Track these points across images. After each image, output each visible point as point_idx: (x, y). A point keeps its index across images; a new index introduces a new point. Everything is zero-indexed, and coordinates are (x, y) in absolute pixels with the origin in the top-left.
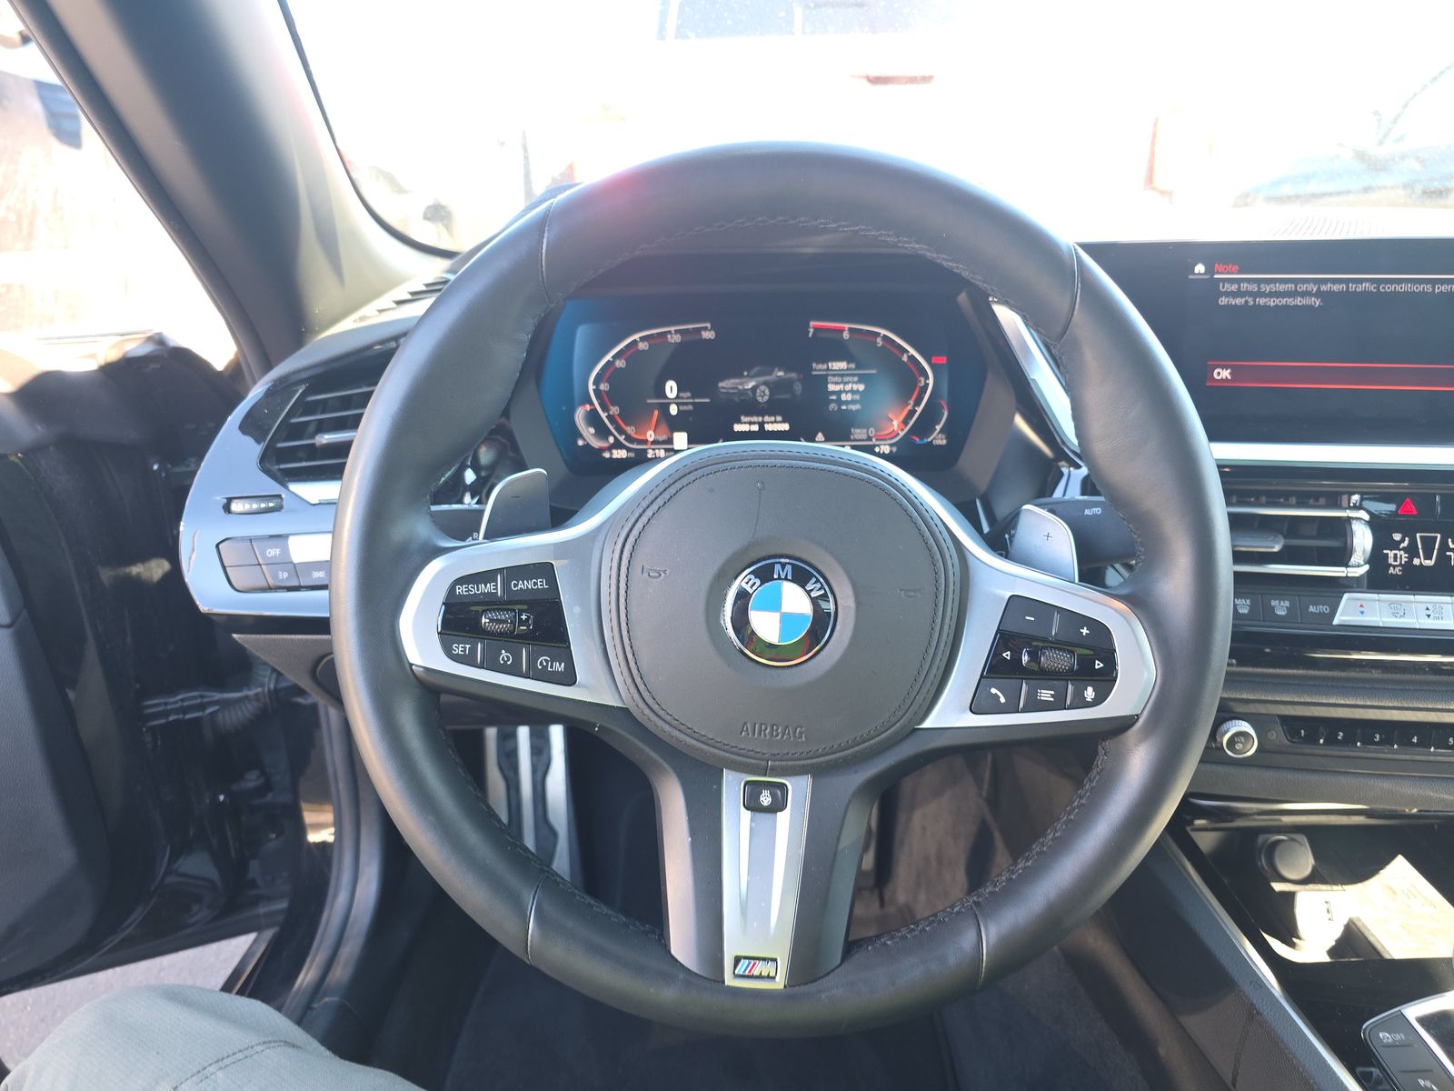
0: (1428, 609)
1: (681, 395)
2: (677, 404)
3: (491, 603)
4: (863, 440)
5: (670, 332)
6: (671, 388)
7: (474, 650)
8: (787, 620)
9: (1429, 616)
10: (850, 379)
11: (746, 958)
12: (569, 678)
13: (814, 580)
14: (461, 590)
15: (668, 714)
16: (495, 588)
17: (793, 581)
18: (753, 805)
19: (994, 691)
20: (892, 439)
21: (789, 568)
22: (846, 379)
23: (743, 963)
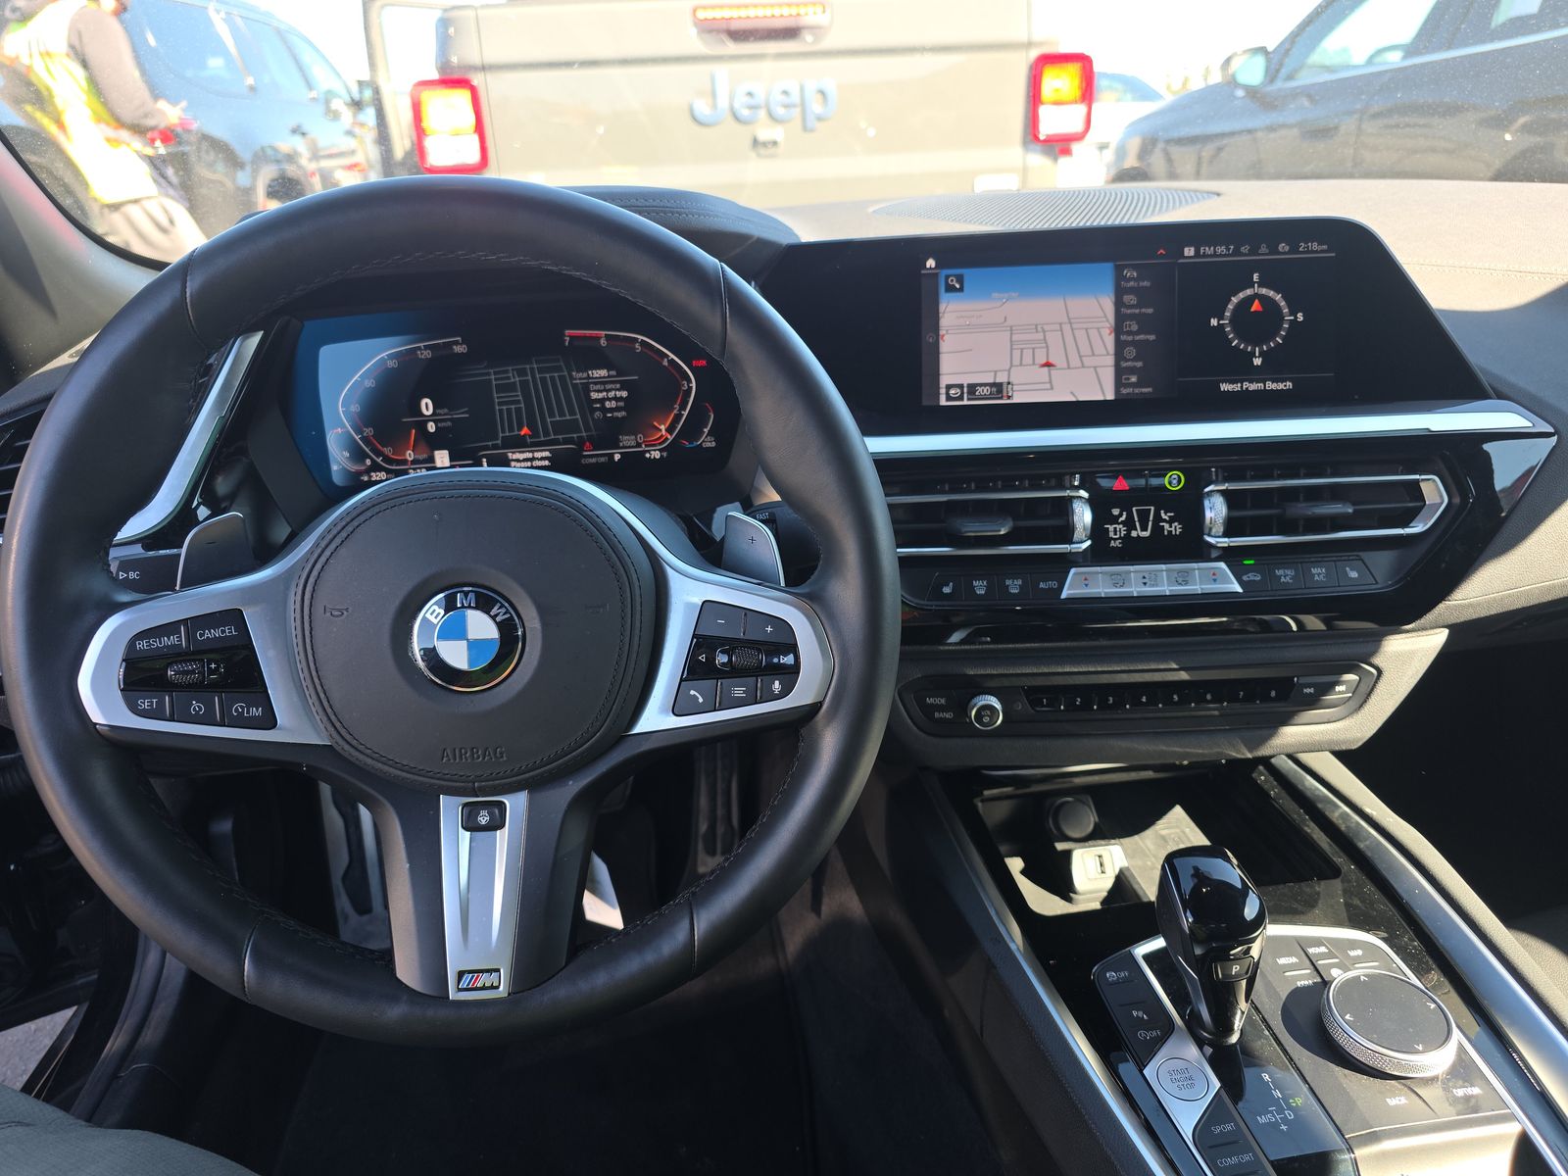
0: (1144, 578)
1: (438, 411)
2: (434, 421)
3: (176, 656)
4: (633, 447)
5: (419, 348)
6: (427, 406)
7: (161, 703)
8: (475, 646)
9: (1145, 584)
10: (613, 386)
11: (470, 972)
12: (269, 721)
13: (499, 605)
14: (141, 645)
15: (367, 748)
16: (180, 640)
17: (476, 608)
18: (471, 826)
19: (692, 692)
20: (660, 444)
21: (472, 596)
22: (608, 387)
23: (467, 978)
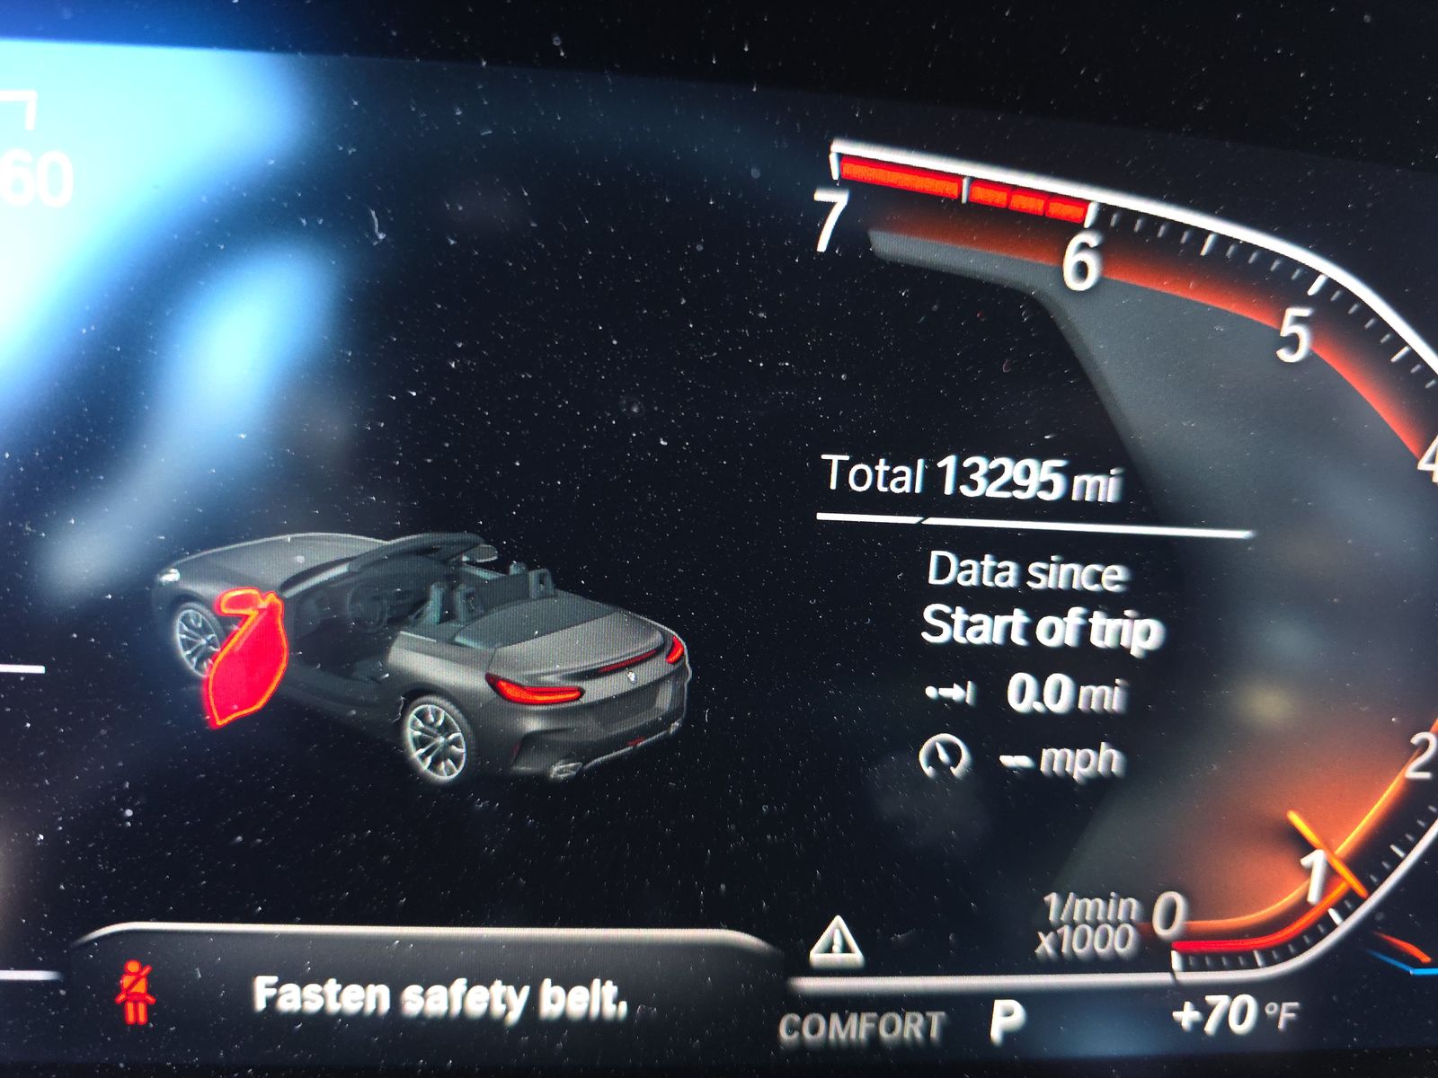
4: (1115, 964)
10: (1082, 577)
